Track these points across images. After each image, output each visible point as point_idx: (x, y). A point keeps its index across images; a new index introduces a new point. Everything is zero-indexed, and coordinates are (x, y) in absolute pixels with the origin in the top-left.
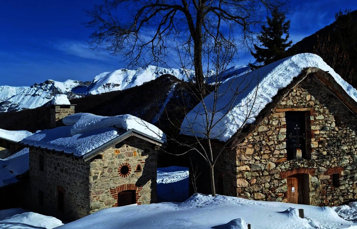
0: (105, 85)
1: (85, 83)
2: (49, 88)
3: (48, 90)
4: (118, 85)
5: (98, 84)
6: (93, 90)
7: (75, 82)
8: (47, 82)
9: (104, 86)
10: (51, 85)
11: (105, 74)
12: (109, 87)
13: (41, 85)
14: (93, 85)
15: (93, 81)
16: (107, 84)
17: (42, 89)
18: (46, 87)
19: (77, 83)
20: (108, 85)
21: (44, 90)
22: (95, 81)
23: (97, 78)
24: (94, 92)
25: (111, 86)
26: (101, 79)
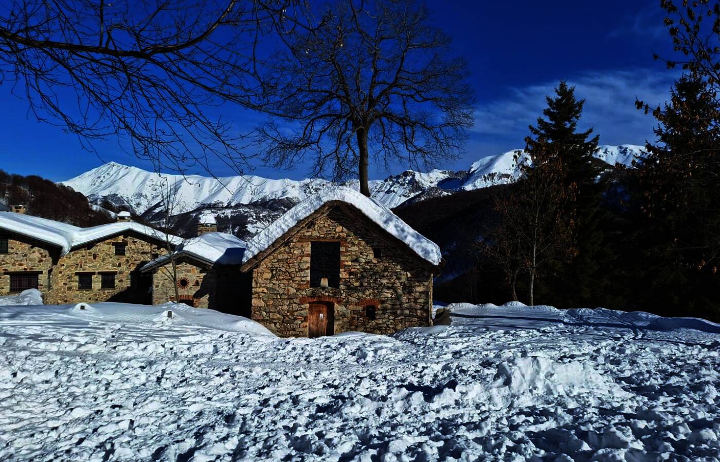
0: (486, 176)
1: (457, 174)
2: (407, 182)
3: (406, 185)
4: (507, 176)
5: (475, 175)
6: (469, 184)
7: (443, 173)
8: (406, 174)
9: (484, 177)
10: (411, 177)
11: (488, 158)
12: (493, 178)
13: (398, 177)
14: (469, 176)
15: (470, 171)
16: (490, 175)
17: (399, 183)
18: (404, 180)
19: (446, 174)
20: (492, 176)
21: (401, 185)
22: (472, 170)
23: (475, 166)
24: (469, 187)
25: (495, 178)
26: (481, 166)
